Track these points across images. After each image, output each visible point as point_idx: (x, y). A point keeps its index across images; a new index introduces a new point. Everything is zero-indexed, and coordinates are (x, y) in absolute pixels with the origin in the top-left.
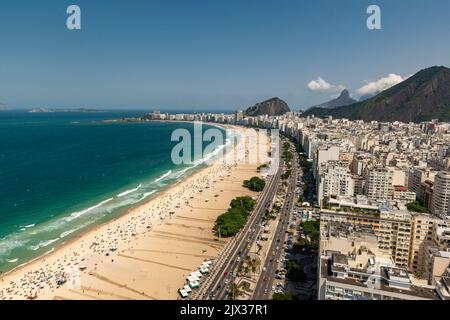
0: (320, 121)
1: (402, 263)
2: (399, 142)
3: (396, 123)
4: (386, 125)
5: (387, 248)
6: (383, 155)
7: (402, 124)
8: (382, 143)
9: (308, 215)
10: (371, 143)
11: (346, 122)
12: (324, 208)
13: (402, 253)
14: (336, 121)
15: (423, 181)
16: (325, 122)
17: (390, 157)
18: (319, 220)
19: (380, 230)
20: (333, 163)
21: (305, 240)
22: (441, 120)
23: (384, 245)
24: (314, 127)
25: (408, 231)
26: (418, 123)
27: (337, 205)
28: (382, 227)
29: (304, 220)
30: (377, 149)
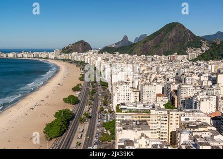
0: (112, 55)
1: (163, 140)
2: (158, 68)
3: (155, 56)
4: (150, 58)
5: (155, 133)
6: (149, 76)
7: (158, 57)
8: (148, 68)
9: (107, 118)
10: (142, 69)
11: (128, 56)
12: (118, 112)
13: (164, 134)
14: (121, 56)
15: (172, 90)
16: (115, 56)
17: (153, 77)
18: (115, 120)
19: (151, 122)
20: (121, 83)
21: (107, 134)
22: (178, 54)
23: (153, 131)
24: (108, 60)
25: (166, 121)
26: (167, 56)
27: (126, 109)
28: (152, 120)
29: (105, 121)
30: (146, 72)
